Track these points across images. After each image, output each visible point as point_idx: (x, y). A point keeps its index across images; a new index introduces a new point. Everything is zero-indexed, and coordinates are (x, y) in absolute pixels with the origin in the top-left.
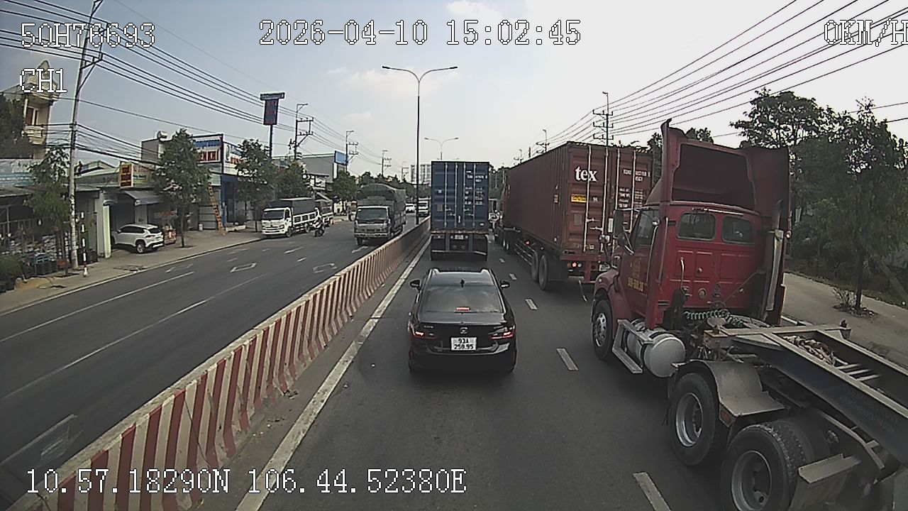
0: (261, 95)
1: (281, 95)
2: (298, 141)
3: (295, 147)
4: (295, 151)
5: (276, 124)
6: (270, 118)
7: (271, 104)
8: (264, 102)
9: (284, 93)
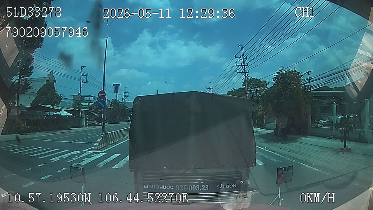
0: (113, 84)
1: (120, 85)
2: (125, 98)
3: (124, 100)
4: (124, 101)
5: (118, 93)
6: (116, 91)
7: (116, 87)
8: (114, 86)
9: (120, 84)
